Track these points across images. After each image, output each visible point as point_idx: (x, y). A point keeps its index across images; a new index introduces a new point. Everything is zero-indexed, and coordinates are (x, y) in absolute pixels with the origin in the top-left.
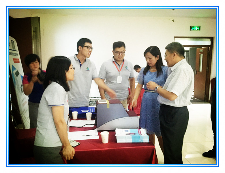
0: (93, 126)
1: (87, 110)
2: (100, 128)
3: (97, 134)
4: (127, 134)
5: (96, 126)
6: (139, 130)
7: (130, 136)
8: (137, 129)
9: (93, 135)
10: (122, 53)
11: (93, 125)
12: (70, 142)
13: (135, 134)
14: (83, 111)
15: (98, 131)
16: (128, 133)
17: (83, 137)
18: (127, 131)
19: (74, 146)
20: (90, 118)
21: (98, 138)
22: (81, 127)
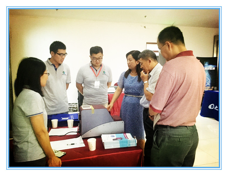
0: (76, 134)
1: (67, 117)
2: (85, 135)
3: (82, 141)
4: (114, 140)
5: (79, 134)
6: (125, 135)
7: (117, 141)
8: (123, 134)
9: (78, 143)
10: (99, 59)
11: (76, 132)
12: (54, 152)
13: (121, 139)
14: (63, 119)
15: (82, 138)
16: (115, 138)
17: (68, 146)
18: (113, 136)
19: (60, 156)
20: (72, 125)
21: (84, 145)
22: (64, 136)
